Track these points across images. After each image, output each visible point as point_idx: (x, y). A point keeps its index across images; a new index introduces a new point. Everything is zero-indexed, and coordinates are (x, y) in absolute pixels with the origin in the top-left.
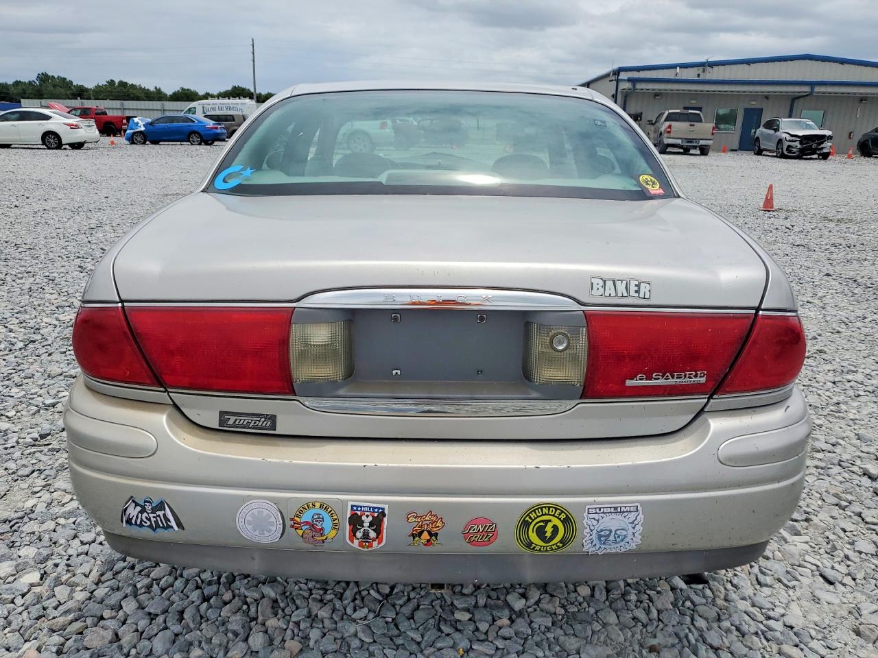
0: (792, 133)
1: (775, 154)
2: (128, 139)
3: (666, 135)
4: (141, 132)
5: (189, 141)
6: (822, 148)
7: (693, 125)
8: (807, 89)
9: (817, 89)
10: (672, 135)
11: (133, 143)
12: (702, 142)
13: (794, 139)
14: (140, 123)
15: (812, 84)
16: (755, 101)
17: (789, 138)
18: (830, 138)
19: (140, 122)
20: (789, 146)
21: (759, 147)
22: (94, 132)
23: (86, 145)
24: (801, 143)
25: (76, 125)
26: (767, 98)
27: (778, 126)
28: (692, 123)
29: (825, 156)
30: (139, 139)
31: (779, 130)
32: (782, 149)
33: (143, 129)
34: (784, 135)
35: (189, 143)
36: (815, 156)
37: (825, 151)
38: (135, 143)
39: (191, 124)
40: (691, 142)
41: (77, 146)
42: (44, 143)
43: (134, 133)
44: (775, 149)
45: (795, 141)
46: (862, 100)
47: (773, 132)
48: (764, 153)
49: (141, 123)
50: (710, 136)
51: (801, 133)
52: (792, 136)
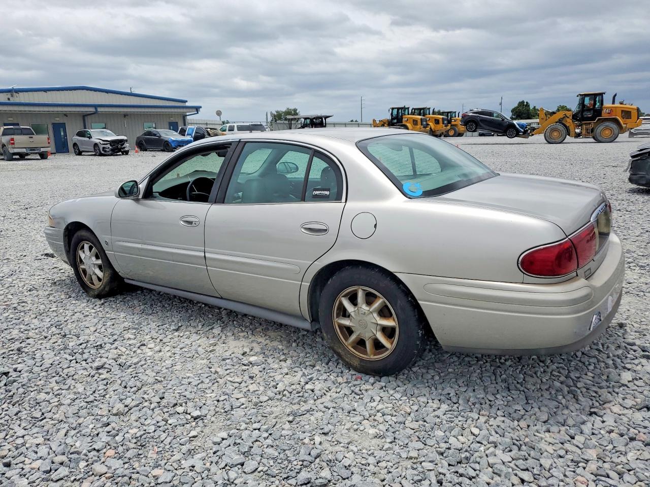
0: (103, 139)
1: (94, 153)
3: (10, 146)
6: (124, 148)
7: (32, 137)
8: (92, 110)
9: (99, 109)
10: (16, 146)
12: (42, 150)
13: (106, 143)
15: (96, 106)
16: (58, 117)
17: (102, 142)
18: (126, 141)
20: (104, 148)
21: (79, 150)
24: (111, 145)
26: (66, 115)
27: (90, 134)
28: (31, 136)
29: (127, 153)
31: (91, 137)
32: (99, 150)
34: (98, 141)
36: (120, 153)
37: (126, 149)
40: (34, 150)
44: (93, 150)
45: (107, 144)
46: (125, 116)
47: (88, 139)
48: (83, 153)
50: (48, 145)
51: (109, 139)
52: (104, 141)
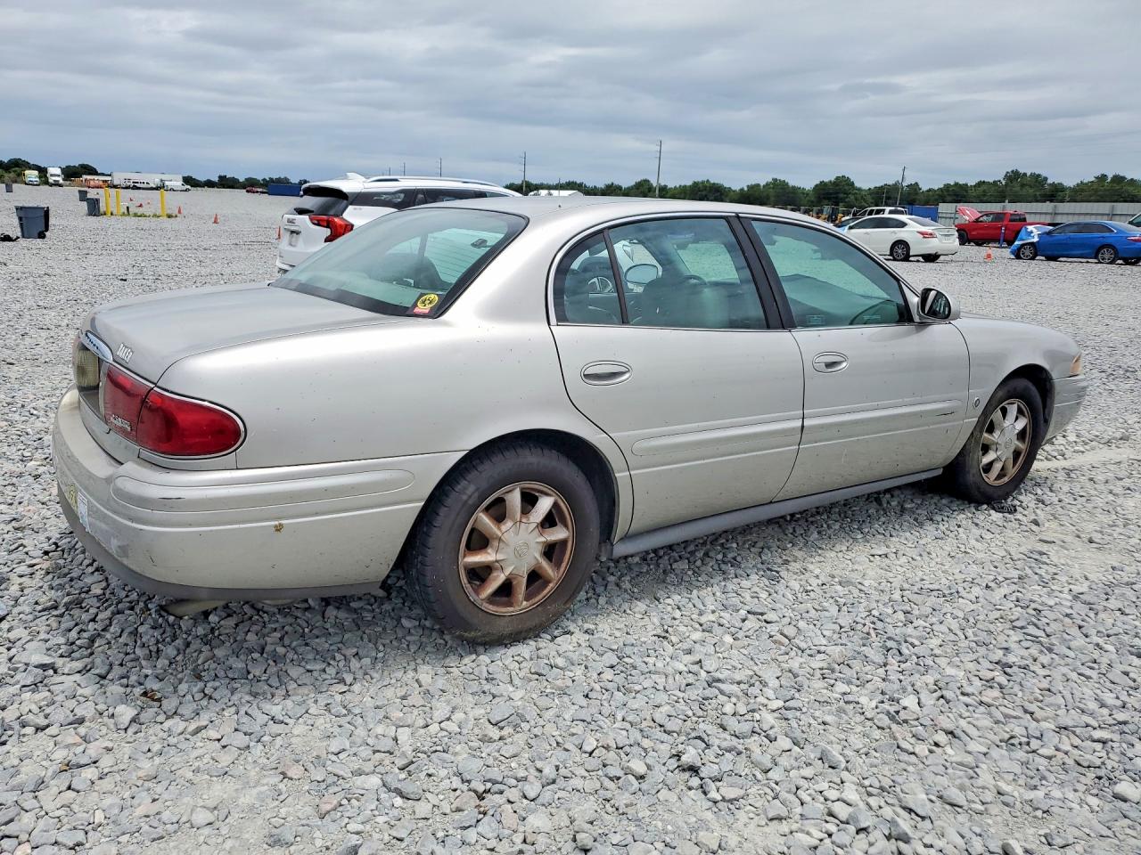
2: (1012, 253)
4: (1032, 244)
5: (1096, 257)
11: (1018, 257)
14: (1034, 233)
19: (1034, 230)
22: (954, 242)
23: (942, 258)
25: (931, 234)
30: (1027, 252)
33: (1036, 240)
35: (1096, 261)
38: (1021, 258)
39: (1107, 234)
41: (931, 258)
42: (891, 254)
43: (1023, 245)
49: (1036, 233)
